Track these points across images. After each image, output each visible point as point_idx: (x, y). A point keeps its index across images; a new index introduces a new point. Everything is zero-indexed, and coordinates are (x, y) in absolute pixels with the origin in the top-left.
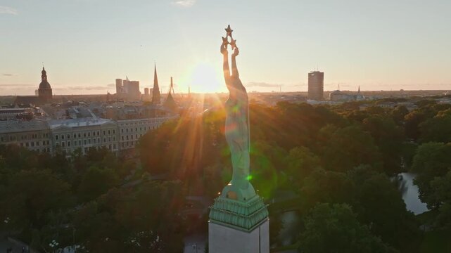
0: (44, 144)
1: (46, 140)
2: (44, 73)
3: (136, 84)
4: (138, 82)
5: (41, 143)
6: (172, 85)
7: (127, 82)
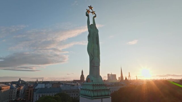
0: (76, 95)
1: (77, 93)
2: (82, 71)
3: (115, 76)
4: (116, 75)
5: (75, 95)
6: (129, 76)
7: (112, 75)
